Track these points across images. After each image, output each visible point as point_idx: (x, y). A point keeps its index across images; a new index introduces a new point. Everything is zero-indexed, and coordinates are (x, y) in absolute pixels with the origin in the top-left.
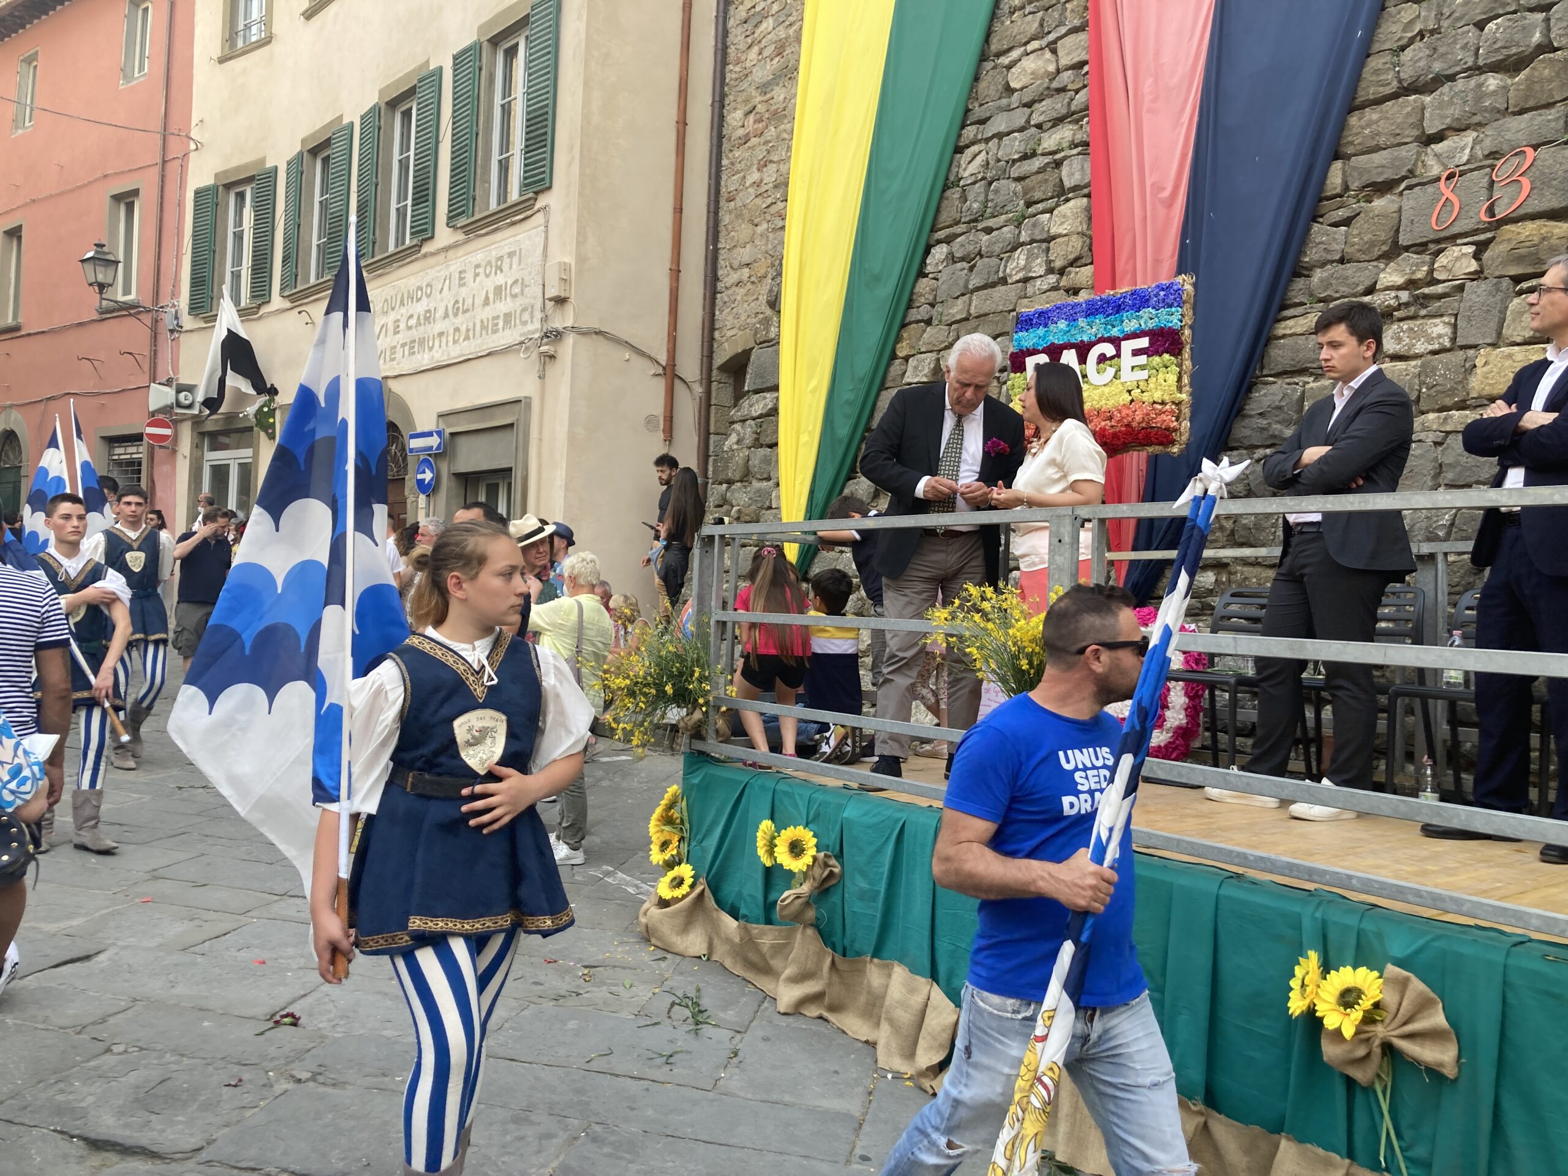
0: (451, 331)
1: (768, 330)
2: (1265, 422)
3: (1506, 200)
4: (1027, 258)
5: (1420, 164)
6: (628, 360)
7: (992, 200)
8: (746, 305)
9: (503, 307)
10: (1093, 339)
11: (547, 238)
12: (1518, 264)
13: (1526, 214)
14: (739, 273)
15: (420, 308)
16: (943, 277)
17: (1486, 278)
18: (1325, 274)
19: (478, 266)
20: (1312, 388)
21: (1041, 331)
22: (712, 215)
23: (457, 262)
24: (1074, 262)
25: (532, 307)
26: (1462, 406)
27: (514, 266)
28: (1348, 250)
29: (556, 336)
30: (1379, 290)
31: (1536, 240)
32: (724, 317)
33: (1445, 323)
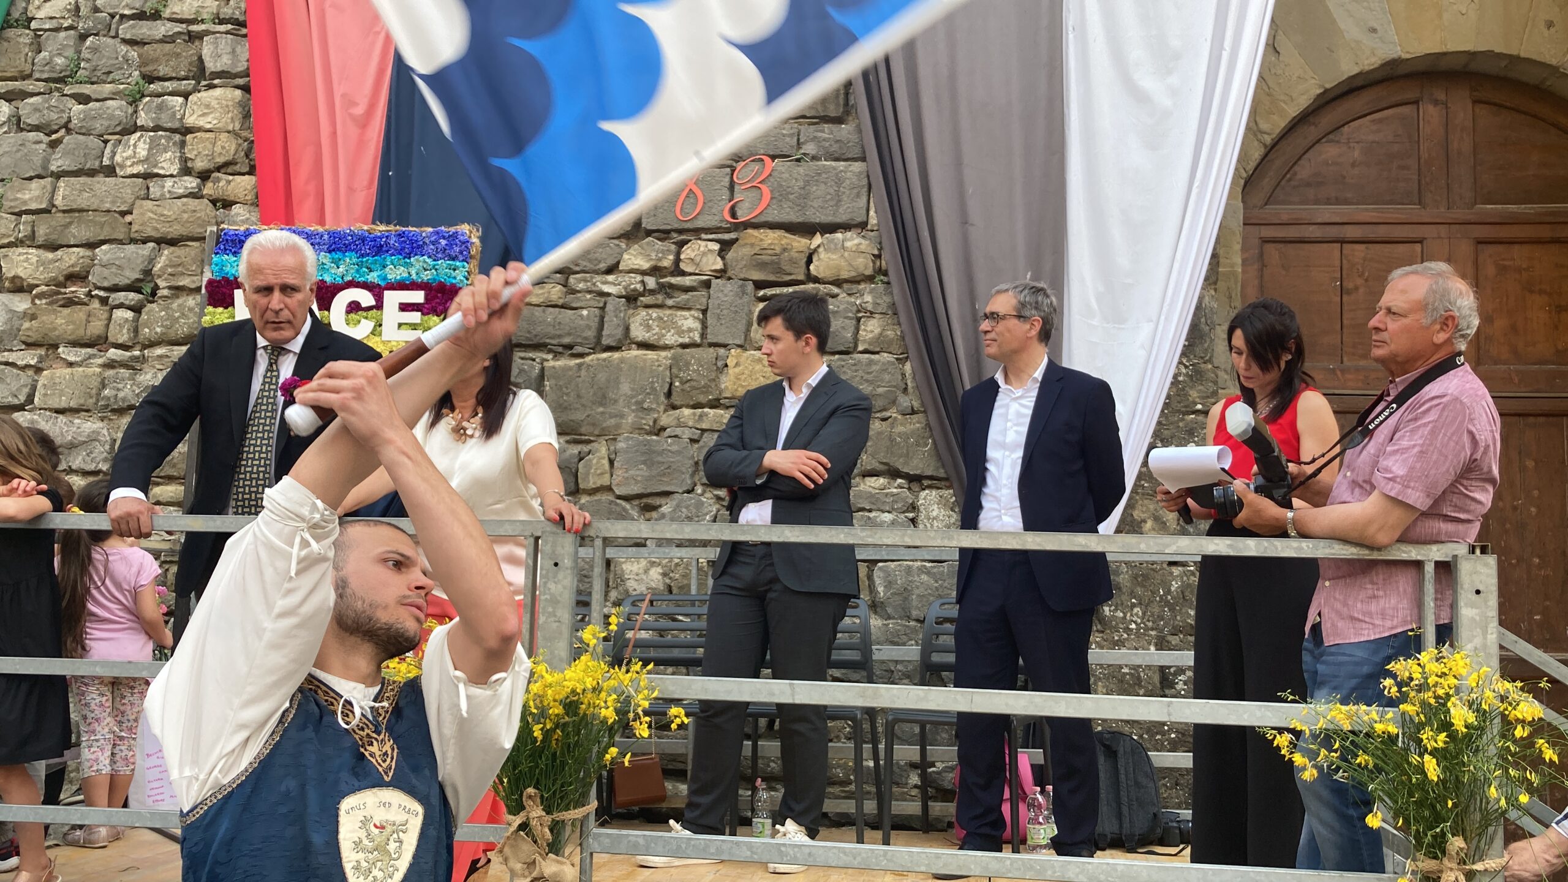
4: (150, 149)
7: (88, 60)
10: (339, 280)
12: (760, 270)
13: (768, 222)
16: (4, 146)
17: (730, 279)
24: (224, 167)
26: (714, 404)
30: (621, 272)
31: (778, 250)
33: (694, 318)
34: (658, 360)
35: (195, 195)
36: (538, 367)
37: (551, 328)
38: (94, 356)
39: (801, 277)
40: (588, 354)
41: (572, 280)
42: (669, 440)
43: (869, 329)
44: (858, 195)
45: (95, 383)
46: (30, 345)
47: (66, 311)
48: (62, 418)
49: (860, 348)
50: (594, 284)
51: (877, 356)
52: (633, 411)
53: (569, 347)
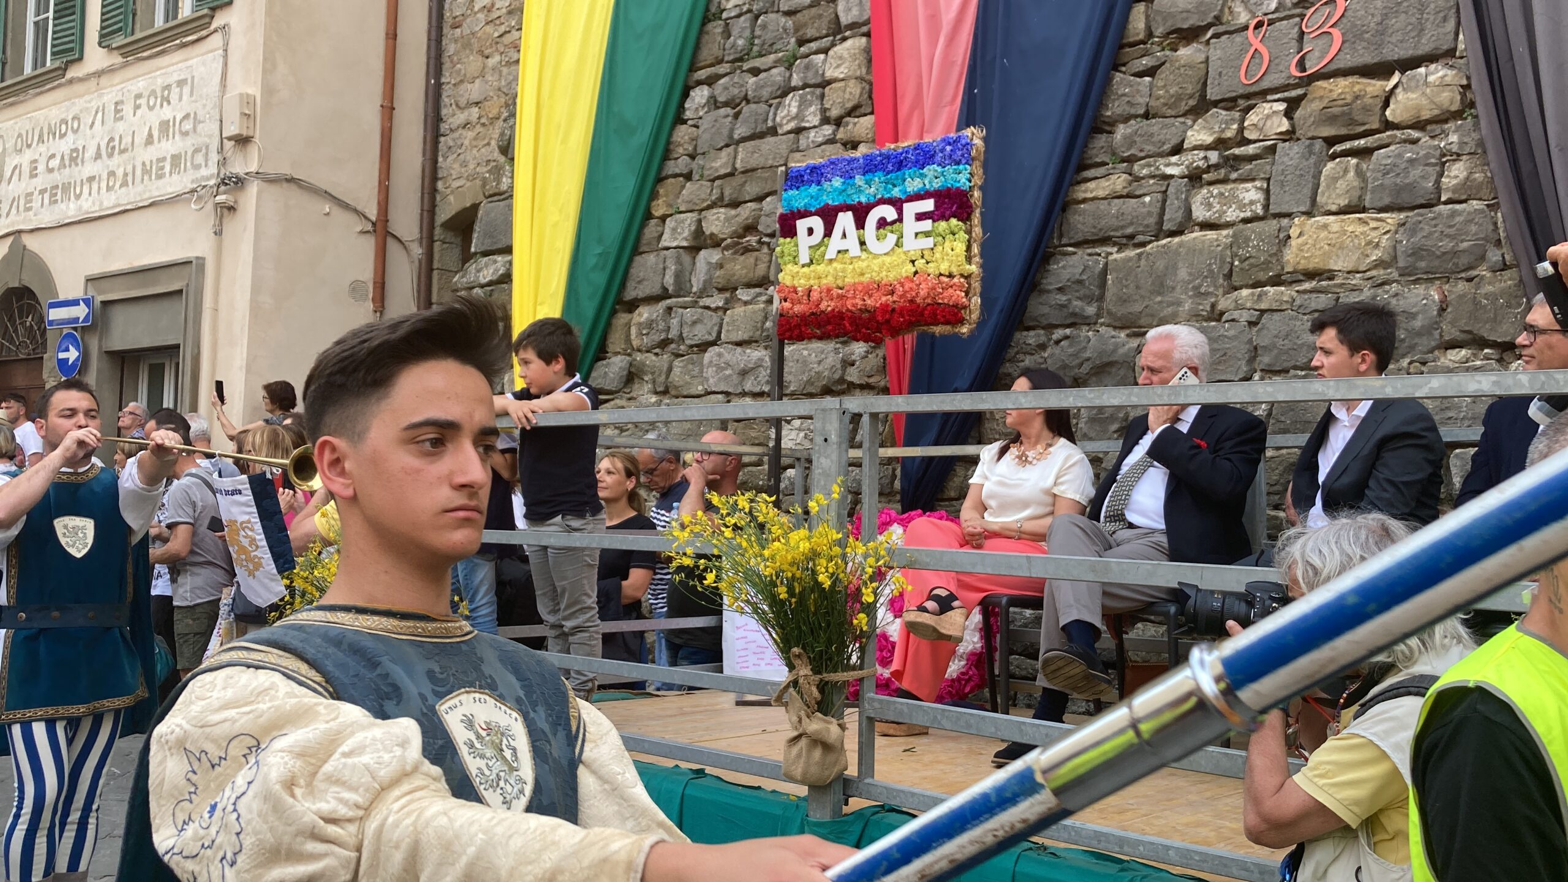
0: (105, 176)
1: (499, 183)
2: (1064, 298)
3: (1317, 54)
4: (800, 106)
5: (1226, 10)
6: (328, 214)
7: (759, 37)
8: (475, 151)
9: (168, 147)
10: (872, 200)
11: (226, 64)
12: (1331, 124)
13: (1338, 69)
14: (466, 113)
15: (63, 146)
16: (704, 124)
17: (1298, 139)
18: (1129, 130)
19: (139, 96)
20: (1115, 260)
21: (814, 189)
22: (433, 43)
23: (111, 92)
24: (854, 111)
25: (207, 147)
26: (1276, 281)
27: (185, 98)
28: (1153, 103)
29: (236, 183)
30: (1186, 150)
31: (1349, 99)
32: (448, 164)
33: (1257, 188)
34: (1217, 240)
35: (831, 141)
36: (1102, 261)
37: (1114, 220)
38: (759, 295)
39: (1376, 125)
40: (1150, 242)
41: (1136, 167)
42: (1227, 325)
43: (1452, 174)
44: (1445, 19)
45: (760, 317)
46: (721, 290)
47: (742, 258)
48: (739, 349)
49: (1443, 199)
50: (1158, 168)
51: (1464, 205)
52: (1190, 297)
53: (1131, 237)
